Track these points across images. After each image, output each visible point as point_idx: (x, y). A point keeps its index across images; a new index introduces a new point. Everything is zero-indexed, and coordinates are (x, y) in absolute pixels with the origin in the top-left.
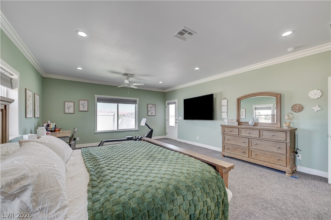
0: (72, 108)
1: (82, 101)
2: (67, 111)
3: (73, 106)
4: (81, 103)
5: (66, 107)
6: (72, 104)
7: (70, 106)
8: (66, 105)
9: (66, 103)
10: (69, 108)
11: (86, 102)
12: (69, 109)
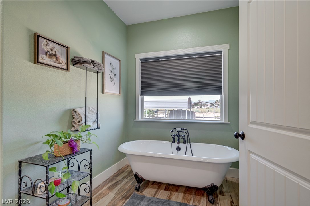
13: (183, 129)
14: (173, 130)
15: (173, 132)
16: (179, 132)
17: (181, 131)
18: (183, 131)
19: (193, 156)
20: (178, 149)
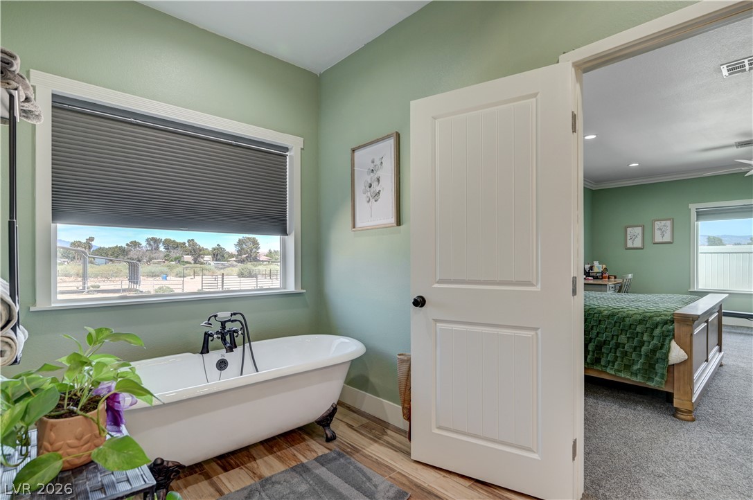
0: (640, 237)
1: (658, 222)
2: (630, 245)
3: (641, 234)
4: (656, 227)
5: (629, 238)
6: (638, 230)
7: (636, 234)
8: (628, 232)
9: (629, 229)
10: (634, 238)
11: (668, 223)
12: (634, 240)
13: (235, 314)
14: (209, 320)
15: (211, 324)
16: (223, 324)
17: (229, 321)
18: (234, 318)
19: (257, 371)
20: (222, 365)
